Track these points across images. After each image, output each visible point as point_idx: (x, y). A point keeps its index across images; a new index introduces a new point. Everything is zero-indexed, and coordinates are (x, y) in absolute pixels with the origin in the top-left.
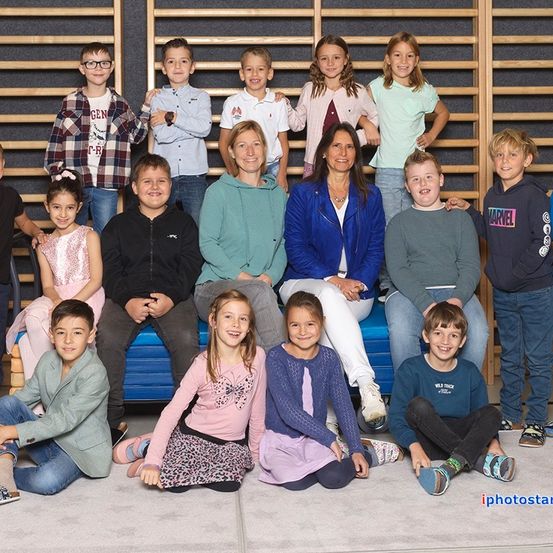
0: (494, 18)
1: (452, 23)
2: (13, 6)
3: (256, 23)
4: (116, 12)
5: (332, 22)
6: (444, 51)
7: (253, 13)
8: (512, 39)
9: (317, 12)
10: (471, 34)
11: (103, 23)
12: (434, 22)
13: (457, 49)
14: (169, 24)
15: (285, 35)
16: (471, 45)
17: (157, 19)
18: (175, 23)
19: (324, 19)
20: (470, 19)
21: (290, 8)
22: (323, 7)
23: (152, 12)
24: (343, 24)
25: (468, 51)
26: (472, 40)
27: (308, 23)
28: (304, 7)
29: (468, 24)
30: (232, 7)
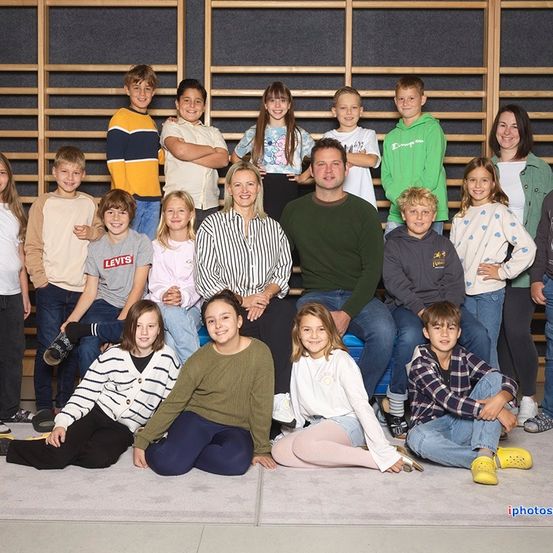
0: (501, 75)
1: (465, 80)
2: (95, 64)
3: (296, 79)
4: (179, 68)
5: (361, 79)
6: (458, 104)
7: (295, 70)
8: (516, 94)
9: (348, 70)
10: (482, 90)
11: (170, 78)
12: (448, 79)
13: (469, 102)
14: (225, 79)
15: (321, 89)
16: (481, 99)
17: (214, 75)
18: (230, 78)
19: (353, 75)
20: (480, 76)
21: (325, 66)
22: (353, 65)
23: (209, 69)
24: (371, 79)
25: (478, 103)
26: (482, 94)
27: (341, 79)
28: (338, 65)
29: (479, 81)
30: (277, 65)
